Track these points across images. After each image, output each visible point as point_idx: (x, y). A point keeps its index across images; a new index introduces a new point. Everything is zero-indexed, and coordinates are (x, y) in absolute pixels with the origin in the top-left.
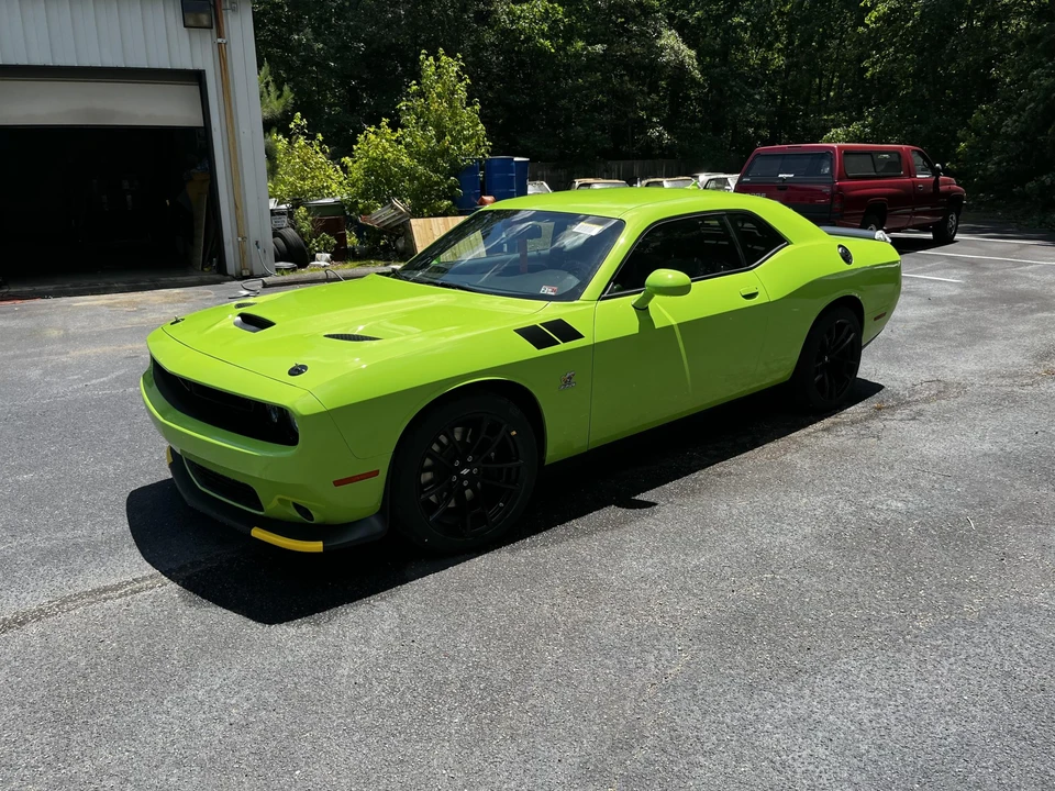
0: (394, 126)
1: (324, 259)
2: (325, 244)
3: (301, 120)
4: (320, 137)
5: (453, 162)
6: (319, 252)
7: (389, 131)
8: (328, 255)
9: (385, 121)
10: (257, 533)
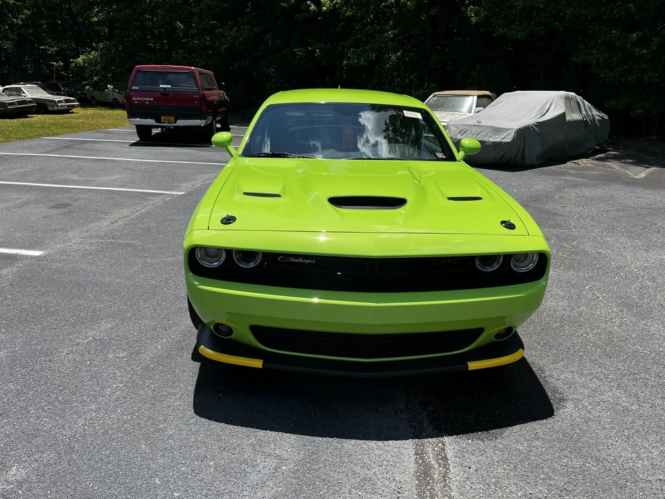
10: (472, 365)
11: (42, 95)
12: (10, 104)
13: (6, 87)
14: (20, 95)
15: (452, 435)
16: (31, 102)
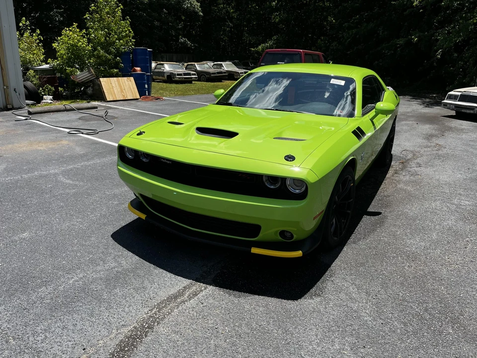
0: (81, 27)
1: (49, 99)
2: (48, 91)
3: (26, 21)
4: (38, 31)
5: (118, 50)
6: (45, 95)
7: (78, 30)
8: (51, 97)
9: (75, 25)
10: (255, 250)
11: (234, 69)
12: (212, 73)
13: (215, 63)
14: (221, 69)
15: (217, 287)
16: (225, 73)
